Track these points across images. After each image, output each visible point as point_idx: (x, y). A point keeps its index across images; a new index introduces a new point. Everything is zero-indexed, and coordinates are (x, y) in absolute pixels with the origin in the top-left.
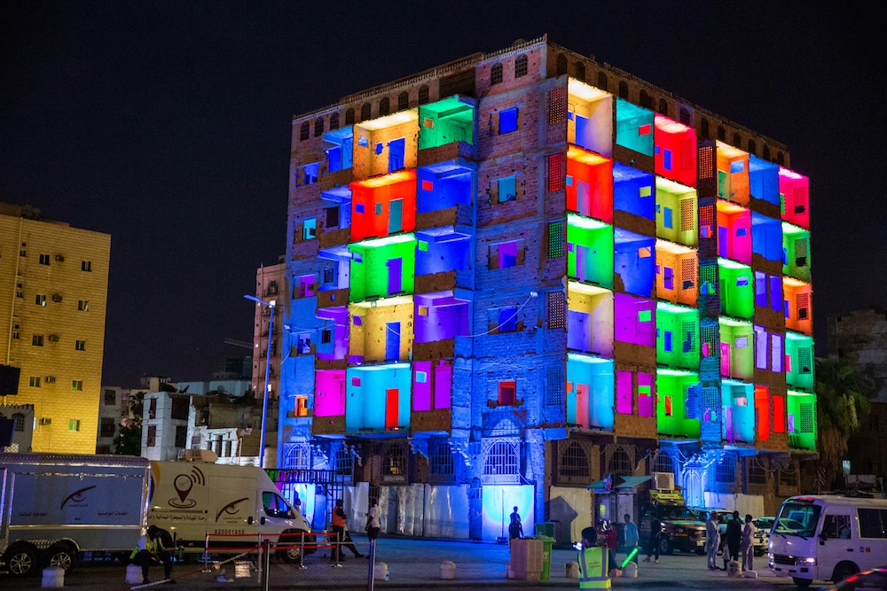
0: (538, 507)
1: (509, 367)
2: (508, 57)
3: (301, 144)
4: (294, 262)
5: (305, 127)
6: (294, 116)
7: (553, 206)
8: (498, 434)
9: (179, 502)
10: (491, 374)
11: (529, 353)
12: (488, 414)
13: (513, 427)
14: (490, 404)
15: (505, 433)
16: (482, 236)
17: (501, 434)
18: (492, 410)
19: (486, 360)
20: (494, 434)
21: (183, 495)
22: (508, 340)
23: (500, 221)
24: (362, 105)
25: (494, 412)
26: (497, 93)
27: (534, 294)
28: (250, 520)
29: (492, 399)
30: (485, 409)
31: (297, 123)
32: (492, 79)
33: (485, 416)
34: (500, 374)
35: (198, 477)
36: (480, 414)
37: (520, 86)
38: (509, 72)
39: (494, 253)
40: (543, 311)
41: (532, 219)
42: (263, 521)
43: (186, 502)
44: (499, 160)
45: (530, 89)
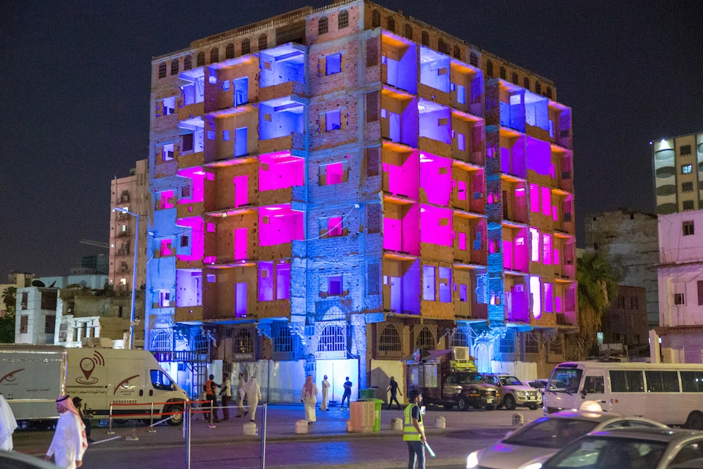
0: (361, 376)
1: (336, 265)
2: (332, 12)
3: (160, 81)
4: (156, 180)
5: (163, 68)
6: (153, 57)
7: (371, 134)
8: (328, 319)
9: (84, 379)
10: (322, 270)
11: (353, 253)
12: (320, 302)
13: (341, 313)
14: (321, 294)
15: (334, 318)
16: (312, 158)
17: (331, 318)
18: (323, 300)
19: (318, 259)
20: (325, 318)
21: (87, 374)
22: (335, 243)
23: (328, 146)
24: (211, 49)
25: (325, 302)
26: (321, 42)
27: (357, 206)
28: (141, 393)
29: (323, 291)
30: (318, 299)
31: (156, 63)
32: (320, 30)
33: (317, 304)
34: (329, 270)
35: (99, 359)
36: (314, 303)
37: (342, 36)
38: (333, 24)
39: (323, 173)
40: (363, 219)
41: (353, 145)
42: (151, 393)
43: (90, 380)
44: (326, 97)
45: (351, 38)
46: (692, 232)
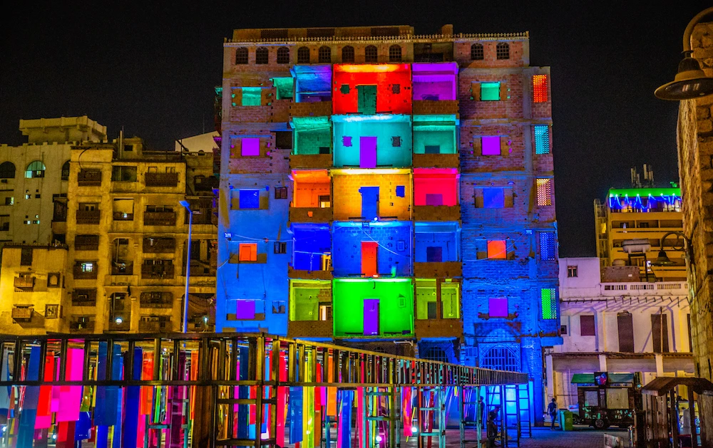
0: (536, 399)
1: (500, 287)
2: (490, 42)
3: (237, 67)
4: (231, 175)
5: (242, 57)
6: (226, 39)
7: (541, 165)
8: (492, 340)
10: (481, 292)
11: (522, 278)
12: (480, 324)
13: (508, 335)
14: (480, 315)
15: (500, 340)
16: (466, 179)
17: (495, 340)
18: (484, 321)
19: (477, 280)
20: (487, 340)
22: (499, 266)
23: (486, 170)
24: (319, 46)
25: (486, 323)
26: (477, 67)
27: (529, 232)
29: (483, 312)
30: (477, 320)
31: (230, 47)
32: (472, 55)
33: (476, 325)
34: (492, 292)
36: (472, 324)
37: (503, 67)
38: (491, 53)
39: (480, 196)
40: (534, 246)
41: (519, 172)
44: (482, 121)
45: (512, 71)
46: (576, 275)
